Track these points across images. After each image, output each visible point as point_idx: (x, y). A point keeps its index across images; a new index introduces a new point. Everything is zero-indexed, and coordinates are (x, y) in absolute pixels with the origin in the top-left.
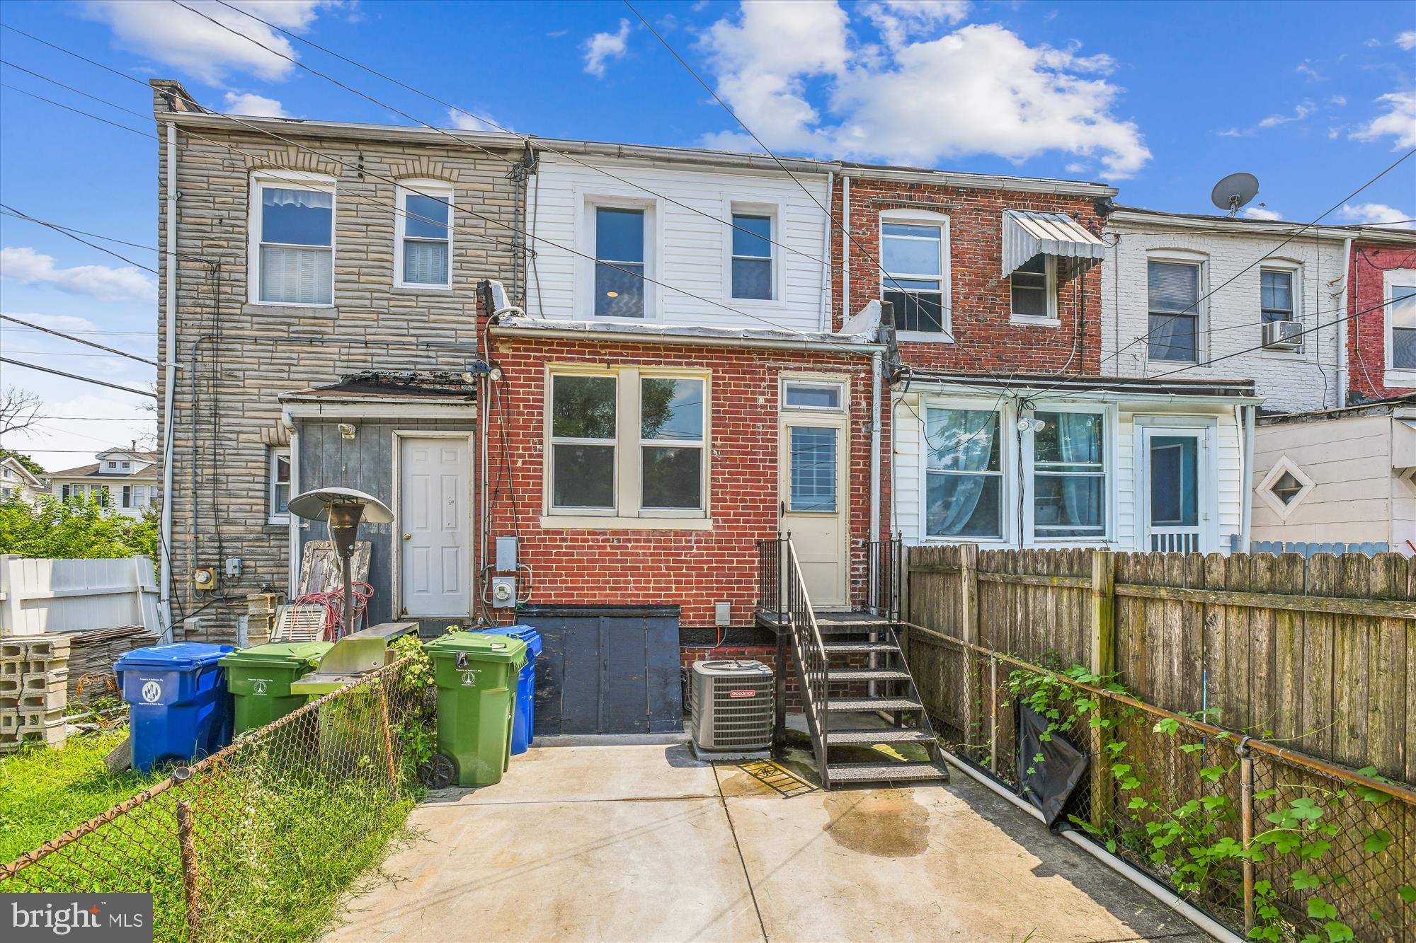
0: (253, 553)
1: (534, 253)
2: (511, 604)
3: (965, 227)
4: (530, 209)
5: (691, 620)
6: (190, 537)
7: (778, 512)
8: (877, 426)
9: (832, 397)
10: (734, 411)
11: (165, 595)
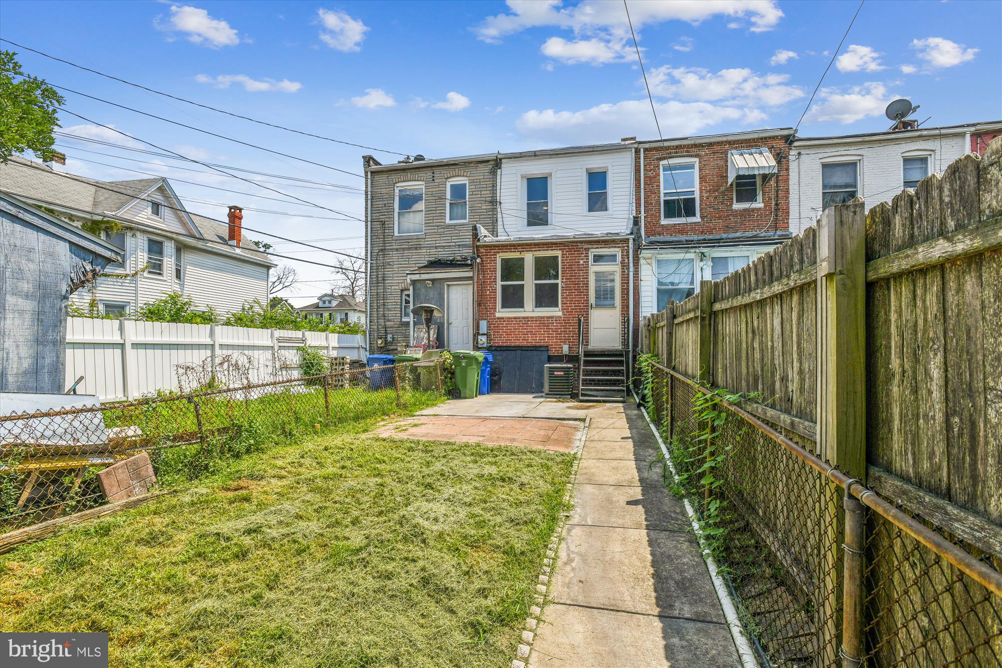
0: (397, 332)
1: (500, 203)
2: (485, 346)
4: (498, 184)
5: (553, 352)
6: (376, 327)
7: (590, 308)
8: (631, 269)
9: (613, 258)
10: (571, 266)
11: (368, 349)
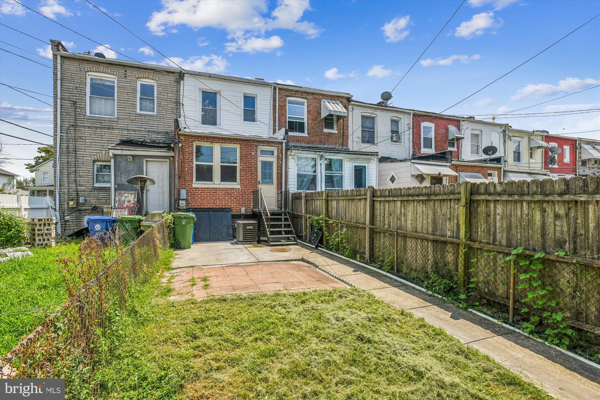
0: (89, 196)
1: (183, 105)
2: (185, 208)
3: (311, 103)
4: (181, 91)
5: (234, 212)
6: (66, 190)
7: (258, 183)
8: (284, 161)
9: (272, 153)
10: (246, 156)
11: (58, 209)
